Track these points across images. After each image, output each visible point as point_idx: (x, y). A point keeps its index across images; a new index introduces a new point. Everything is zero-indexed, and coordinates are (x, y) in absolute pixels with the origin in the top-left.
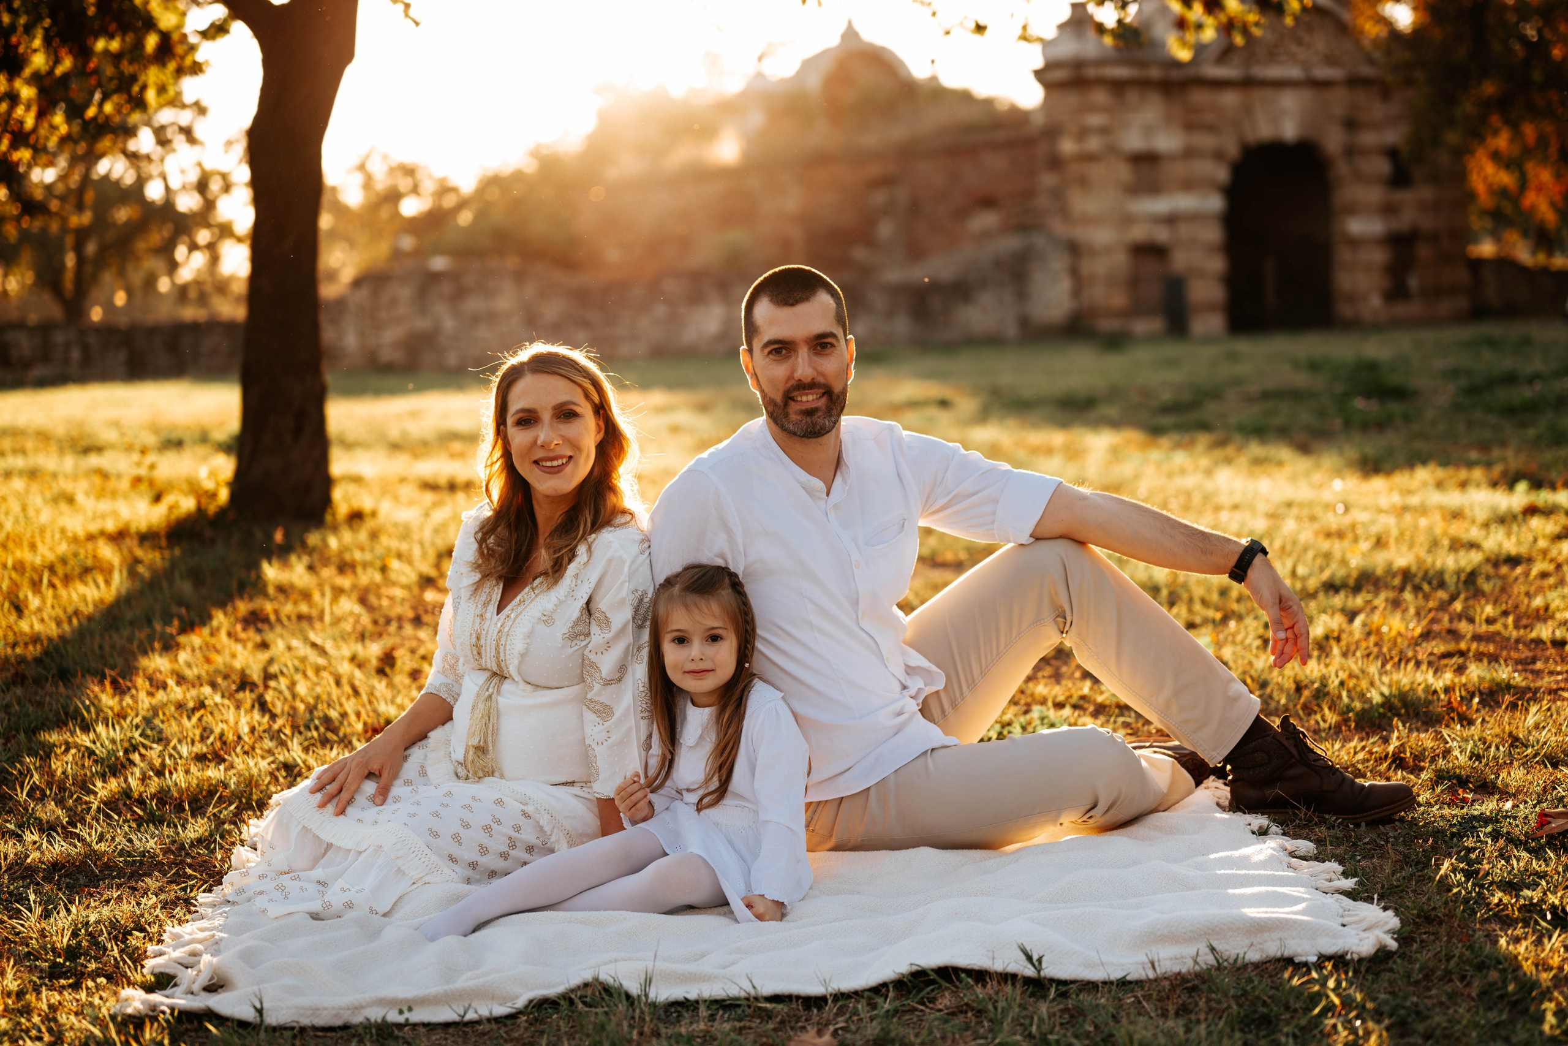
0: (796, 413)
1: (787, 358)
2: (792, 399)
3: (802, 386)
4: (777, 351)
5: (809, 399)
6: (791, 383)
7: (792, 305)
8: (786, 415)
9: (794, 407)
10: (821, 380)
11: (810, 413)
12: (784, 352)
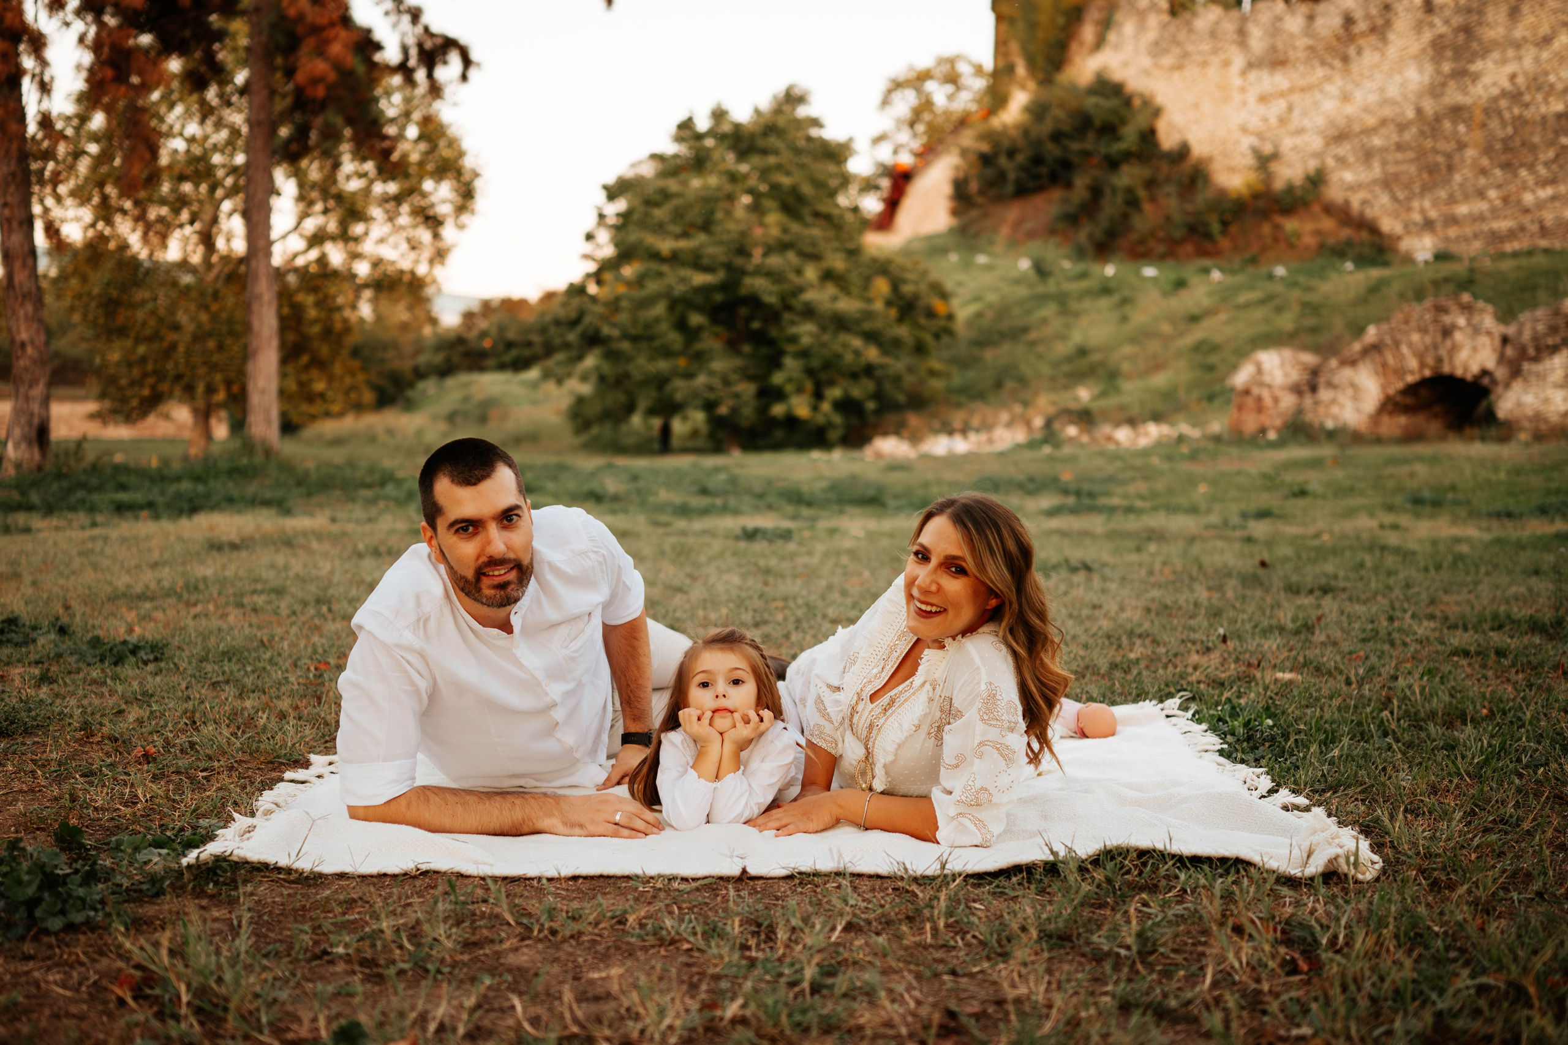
0: (489, 587)
1: (475, 534)
2: (484, 574)
3: (494, 562)
4: (465, 529)
5: (500, 574)
6: (483, 559)
7: (475, 484)
8: (479, 590)
9: (486, 582)
10: (512, 556)
11: (503, 586)
12: (471, 529)
